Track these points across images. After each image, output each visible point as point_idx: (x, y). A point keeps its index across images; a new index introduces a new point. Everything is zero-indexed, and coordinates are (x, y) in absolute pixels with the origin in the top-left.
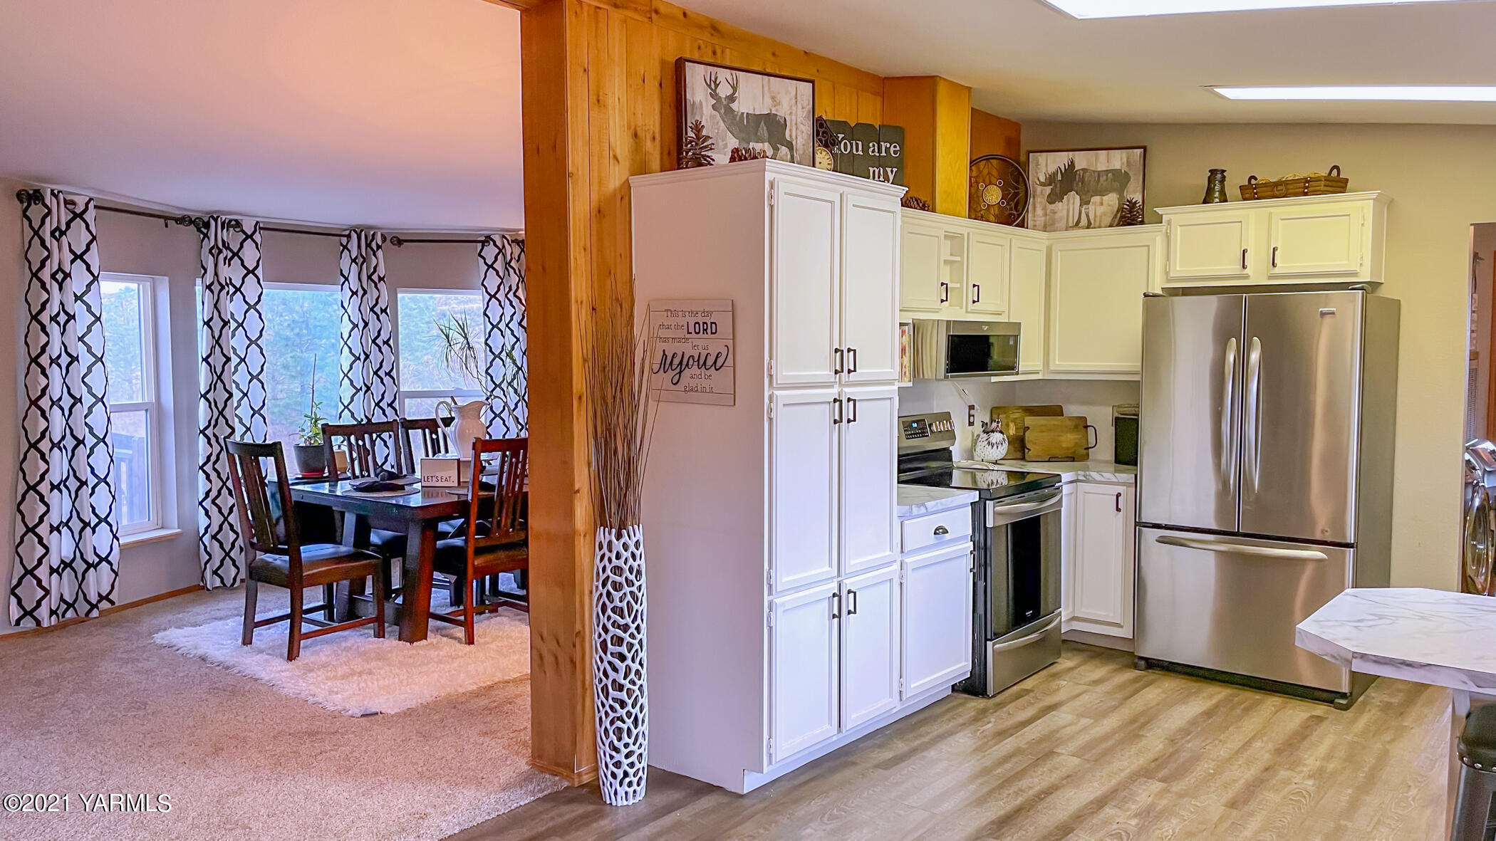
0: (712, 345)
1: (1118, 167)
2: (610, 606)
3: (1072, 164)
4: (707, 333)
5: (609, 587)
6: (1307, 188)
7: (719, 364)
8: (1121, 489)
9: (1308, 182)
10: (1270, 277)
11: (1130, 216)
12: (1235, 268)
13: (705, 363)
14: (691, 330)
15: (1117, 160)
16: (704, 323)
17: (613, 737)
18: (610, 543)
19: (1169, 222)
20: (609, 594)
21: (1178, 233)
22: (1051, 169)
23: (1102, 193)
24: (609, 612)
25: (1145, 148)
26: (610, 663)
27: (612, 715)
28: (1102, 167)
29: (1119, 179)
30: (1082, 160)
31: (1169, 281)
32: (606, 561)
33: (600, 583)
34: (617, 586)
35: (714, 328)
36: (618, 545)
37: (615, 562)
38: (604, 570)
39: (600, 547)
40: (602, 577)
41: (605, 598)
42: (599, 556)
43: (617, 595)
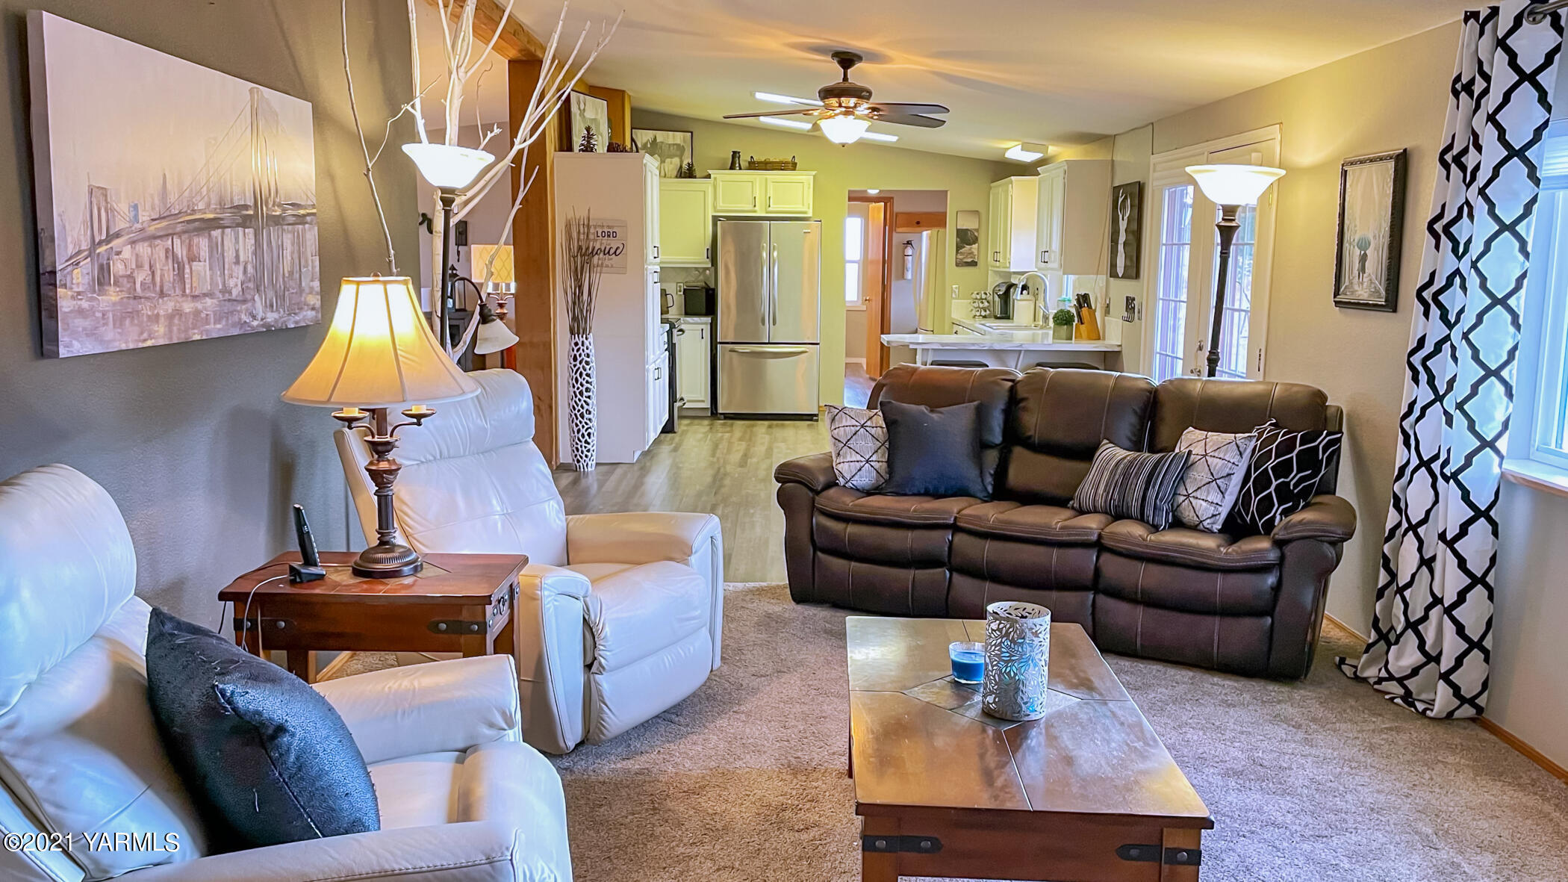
0: (614, 244)
1: (679, 142)
2: (585, 373)
3: (655, 138)
4: (610, 237)
5: (584, 363)
6: (783, 166)
7: (617, 253)
8: (703, 326)
9: (785, 163)
10: (767, 213)
11: (688, 173)
12: (750, 207)
13: (609, 252)
14: (599, 234)
15: (678, 138)
17: (587, 437)
18: (583, 342)
19: (715, 178)
20: (583, 367)
21: (720, 185)
22: (645, 140)
23: (671, 156)
24: (584, 376)
25: (692, 133)
26: (585, 401)
27: (586, 427)
28: (671, 141)
29: (681, 149)
30: (661, 136)
31: (715, 211)
32: (581, 351)
33: (578, 363)
34: (587, 363)
35: (615, 235)
36: (587, 343)
37: (586, 351)
38: (580, 355)
39: (576, 344)
40: (579, 359)
41: (581, 369)
42: (576, 349)
43: (588, 367)
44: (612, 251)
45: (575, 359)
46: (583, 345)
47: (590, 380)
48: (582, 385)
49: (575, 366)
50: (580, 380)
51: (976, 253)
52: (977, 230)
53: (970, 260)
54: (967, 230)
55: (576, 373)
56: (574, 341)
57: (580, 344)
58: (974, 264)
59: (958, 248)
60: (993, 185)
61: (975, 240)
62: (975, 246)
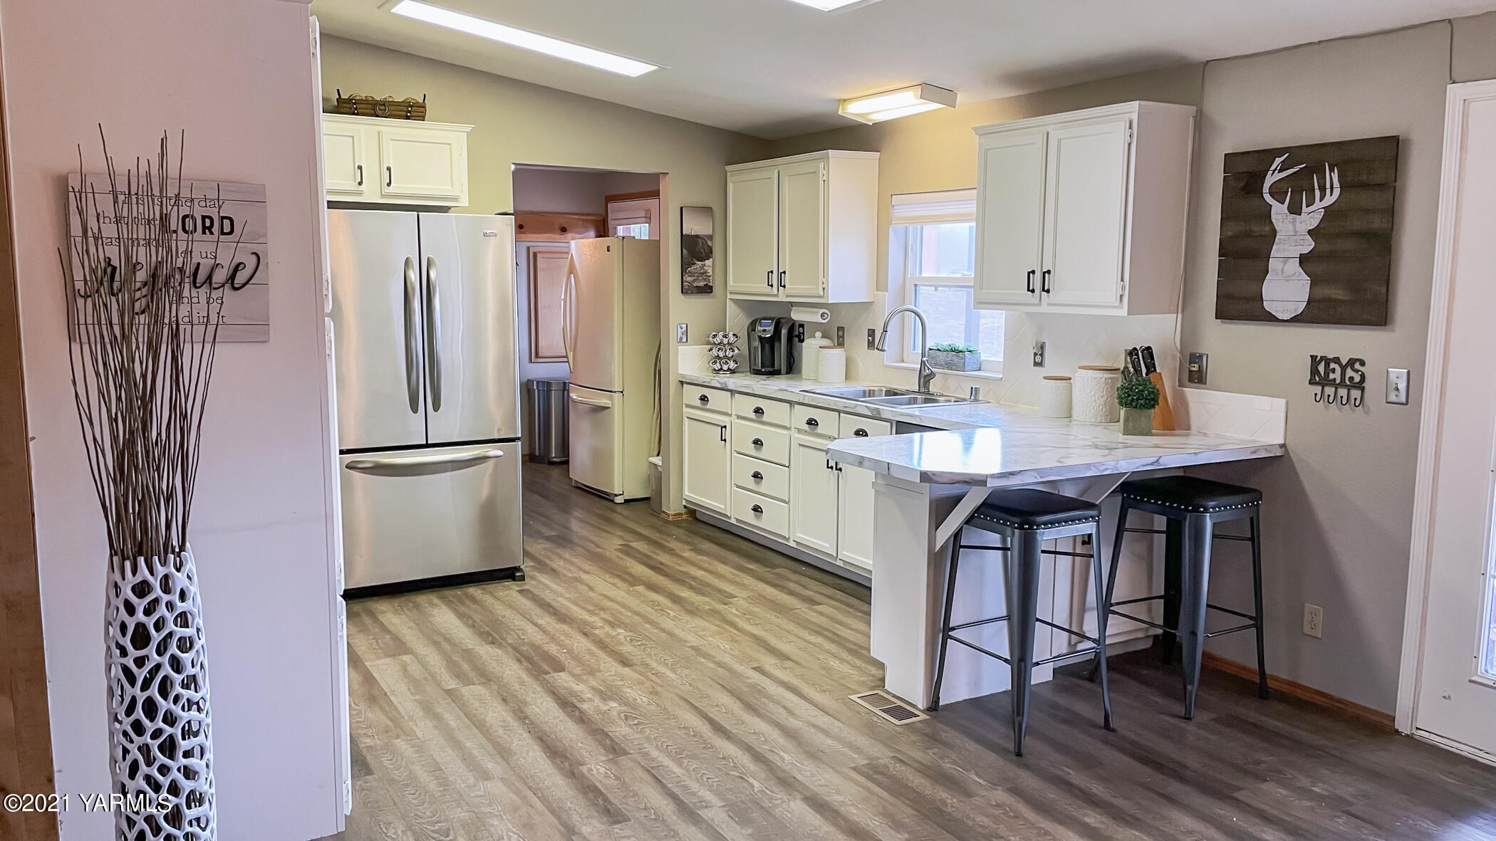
0: (226, 252)
2: (178, 678)
4: (212, 233)
6: (410, 112)
7: (239, 282)
9: (411, 107)
10: (383, 197)
12: (352, 186)
13: (212, 280)
16: (204, 218)
18: (165, 577)
32: (162, 610)
33: (151, 650)
34: (185, 645)
35: (228, 227)
36: (180, 580)
37: (180, 606)
38: (159, 626)
39: (142, 589)
40: (156, 637)
41: (167, 670)
42: (141, 605)
43: (186, 657)
44: (220, 276)
45: (141, 637)
46: (166, 590)
47: (195, 696)
48: (170, 719)
49: (140, 662)
50: (163, 705)
51: (710, 271)
52: (711, 237)
53: (702, 284)
54: (697, 236)
55: (146, 685)
56: (131, 580)
57: (156, 583)
58: (707, 290)
59: (685, 266)
60: (728, 168)
61: (708, 254)
62: (708, 262)
